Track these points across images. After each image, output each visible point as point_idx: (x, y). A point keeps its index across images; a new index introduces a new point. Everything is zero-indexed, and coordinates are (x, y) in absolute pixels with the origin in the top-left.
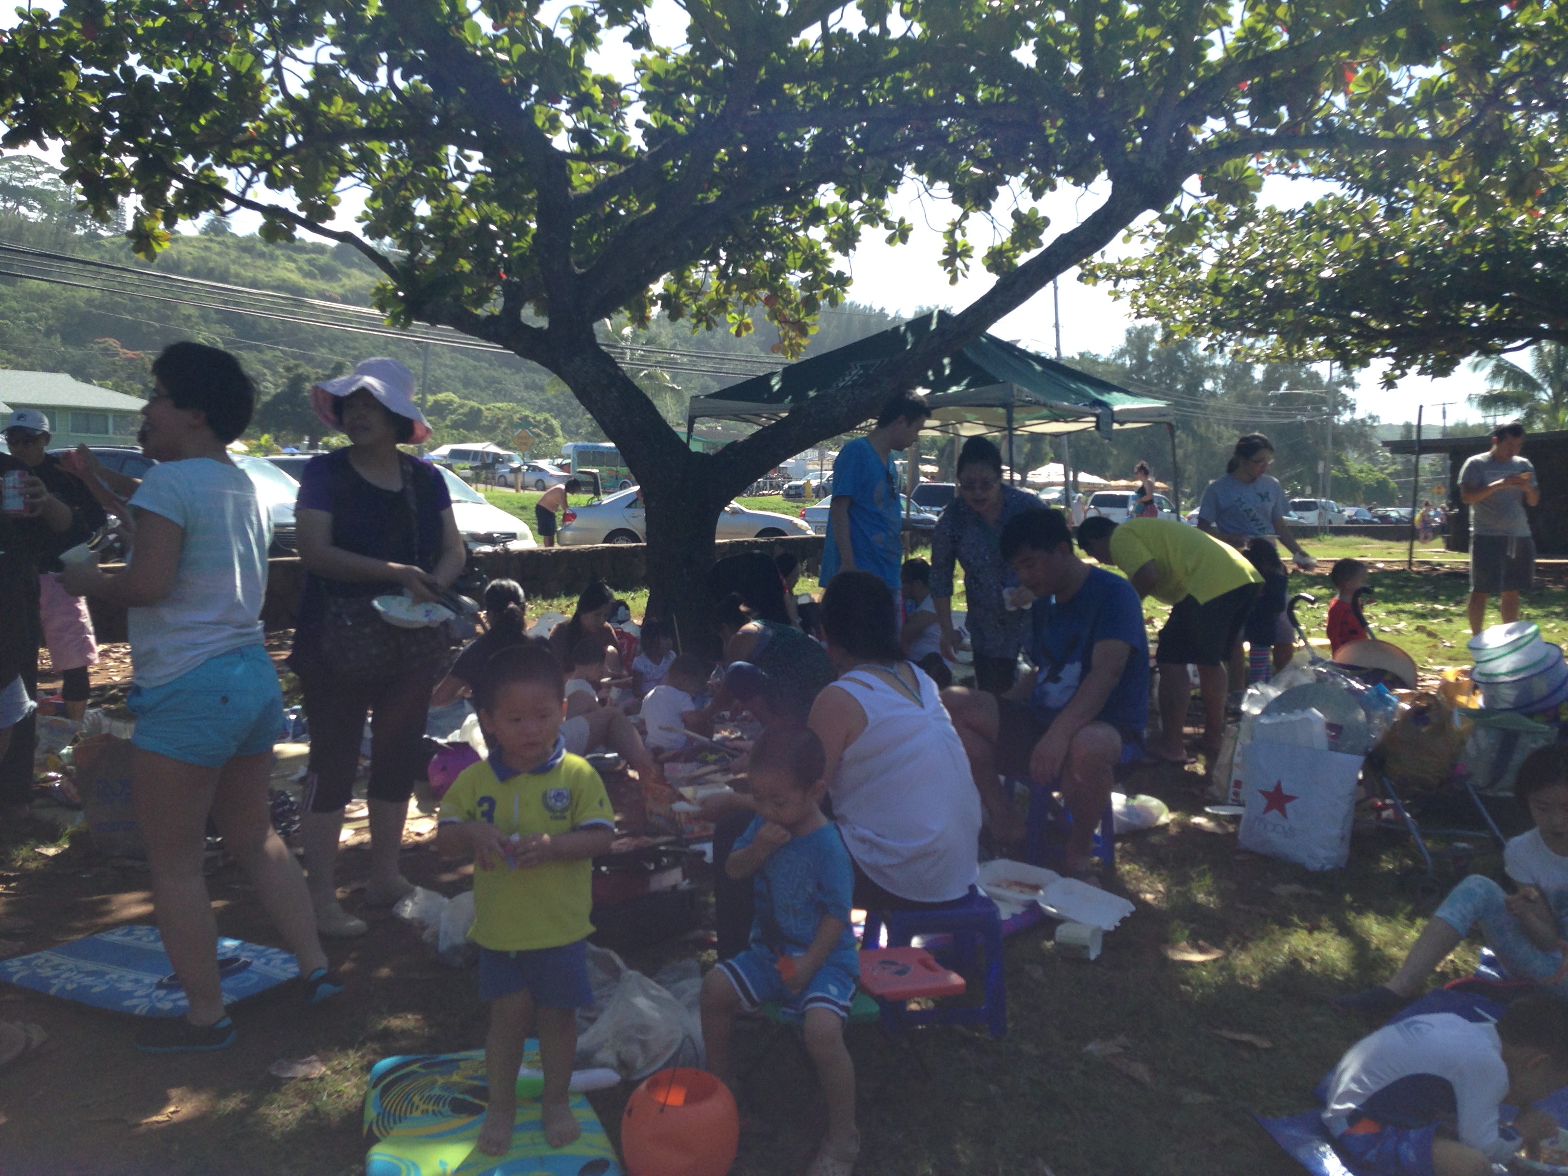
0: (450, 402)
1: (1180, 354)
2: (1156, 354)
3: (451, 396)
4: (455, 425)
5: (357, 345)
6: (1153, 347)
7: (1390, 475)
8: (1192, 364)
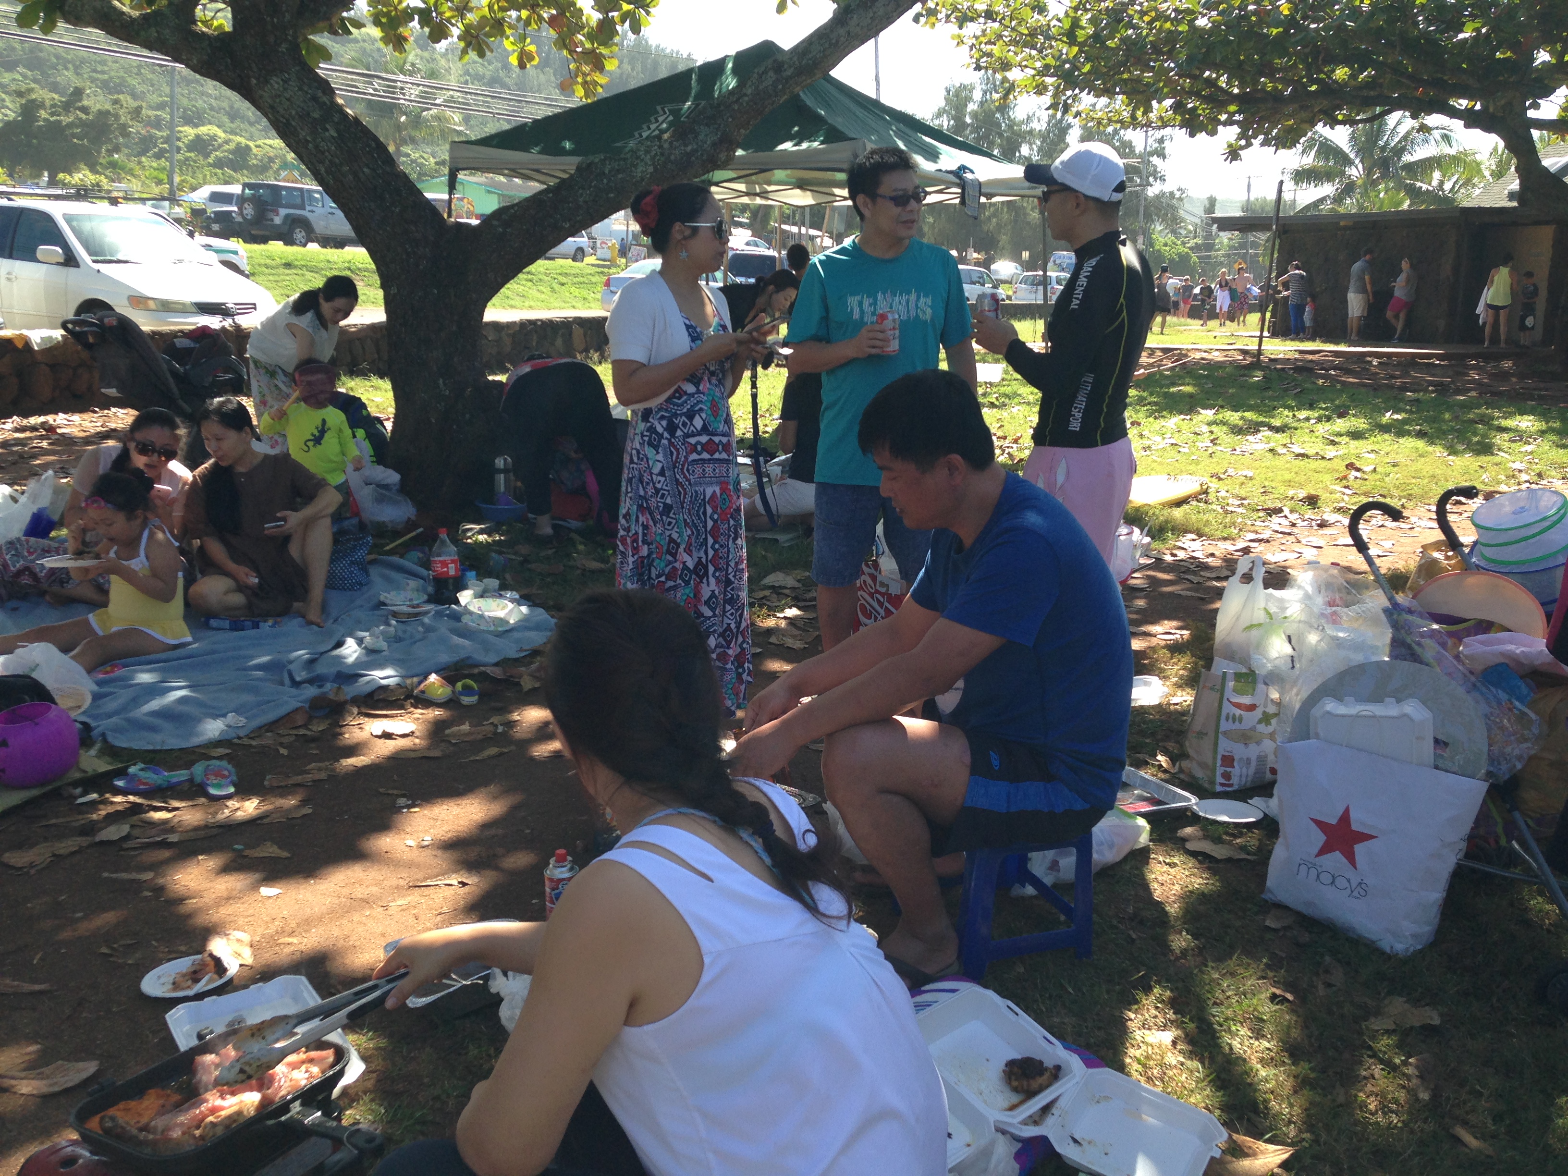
0: (213, 138)
1: (998, 115)
2: (974, 115)
3: (213, 130)
4: (219, 164)
5: (106, 68)
6: (972, 107)
7: (1191, 248)
8: (1010, 127)
